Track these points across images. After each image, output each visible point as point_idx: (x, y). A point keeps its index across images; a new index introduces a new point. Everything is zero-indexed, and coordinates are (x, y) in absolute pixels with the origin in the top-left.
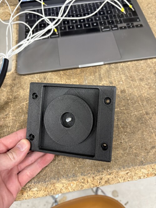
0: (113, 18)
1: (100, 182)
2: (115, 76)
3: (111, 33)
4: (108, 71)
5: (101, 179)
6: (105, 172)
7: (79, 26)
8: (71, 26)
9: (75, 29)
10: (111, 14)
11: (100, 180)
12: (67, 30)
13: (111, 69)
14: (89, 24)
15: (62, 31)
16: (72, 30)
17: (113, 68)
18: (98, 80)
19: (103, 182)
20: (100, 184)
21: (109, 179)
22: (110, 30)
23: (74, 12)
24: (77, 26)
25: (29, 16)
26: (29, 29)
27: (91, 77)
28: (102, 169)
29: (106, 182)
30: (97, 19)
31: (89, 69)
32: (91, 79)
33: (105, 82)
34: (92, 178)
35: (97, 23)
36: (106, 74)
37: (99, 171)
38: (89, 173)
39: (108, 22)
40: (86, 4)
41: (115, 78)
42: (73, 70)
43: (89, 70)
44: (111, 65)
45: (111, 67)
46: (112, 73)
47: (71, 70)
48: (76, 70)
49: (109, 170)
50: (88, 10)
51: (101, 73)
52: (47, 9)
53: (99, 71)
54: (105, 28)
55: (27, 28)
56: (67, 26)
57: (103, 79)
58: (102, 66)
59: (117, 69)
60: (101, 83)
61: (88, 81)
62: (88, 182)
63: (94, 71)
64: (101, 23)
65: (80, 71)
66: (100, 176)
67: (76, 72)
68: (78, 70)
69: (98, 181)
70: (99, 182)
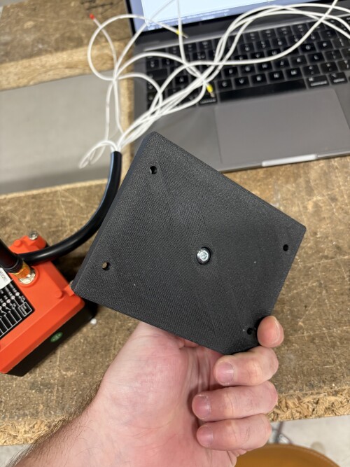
0: (334, 57)
1: (314, 410)
2: (341, 183)
3: (331, 90)
4: (325, 174)
5: (317, 403)
6: (325, 388)
7: (259, 79)
8: (241, 78)
9: (251, 85)
10: (329, 50)
11: (315, 405)
12: (234, 88)
13: (331, 169)
14: (281, 74)
15: (223, 91)
16: (244, 87)
17: (337, 168)
18: (303, 194)
19: (320, 409)
20: (315, 412)
21: (333, 403)
22: (328, 84)
23: (247, 49)
24: (254, 78)
25: (152, 63)
26: (154, 88)
27: (289, 186)
28: (320, 382)
29: (327, 409)
30: (299, 60)
31: (283, 168)
32: (289, 190)
33: (319, 198)
34: (296, 400)
35: (298, 70)
36: (321, 180)
37: (312, 386)
38: (292, 388)
39: (324, 66)
40: (272, 30)
41: (342, 188)
42: (249, 172)
43: (284, 171)
44: (332, 160)
45: (333, 165)
46: (334, 178)
47: (244, 172)
48: (254, 172)
49: (333, 385)
50: (278, 41)
51: (309, 179)
52: (190, 46)
53: (305, 173)
54: (316, 80)
55: (151, 88)
56: (232, 79)
57: (315, 192)
58: (311, 164)
59: (345, 170)
60: (310, 200)
61: (281, 195)
62: (287, 407)
63: (294, 173)
64: (306, 69)
65: (264, 174)
66: (315, 397)
67: (255, 176)
68: (258, 172)
69: (310, 406)
70: (311, 410)
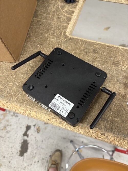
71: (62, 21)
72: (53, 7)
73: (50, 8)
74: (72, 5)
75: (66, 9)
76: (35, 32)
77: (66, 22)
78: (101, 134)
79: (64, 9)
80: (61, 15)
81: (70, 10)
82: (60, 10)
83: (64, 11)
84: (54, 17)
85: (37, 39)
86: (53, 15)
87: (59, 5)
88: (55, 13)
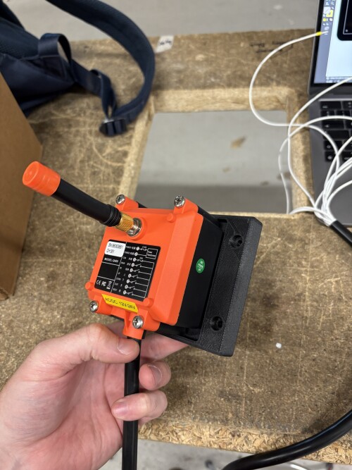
71: (103, 179)
72: (80, 151)
73: (72, 154)
74: (121, 139)
75: (108, 150)
76: (46, 216)
77: (113, 180)
78: (230, 436)
79: (105, 152)
80: (99, 166)
81: (117, 152)
82: (96, 156)
83: (104, 157)
84: (84, 173)
85: (51, 231)
86: (81, 169)
87: (91, 144)
88: (86, 164)
